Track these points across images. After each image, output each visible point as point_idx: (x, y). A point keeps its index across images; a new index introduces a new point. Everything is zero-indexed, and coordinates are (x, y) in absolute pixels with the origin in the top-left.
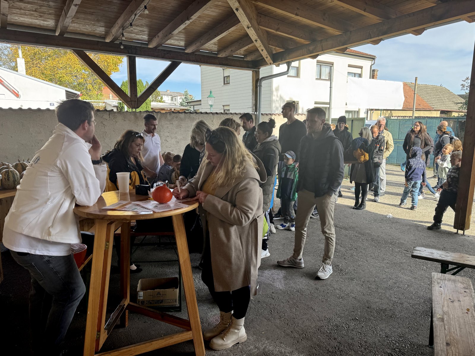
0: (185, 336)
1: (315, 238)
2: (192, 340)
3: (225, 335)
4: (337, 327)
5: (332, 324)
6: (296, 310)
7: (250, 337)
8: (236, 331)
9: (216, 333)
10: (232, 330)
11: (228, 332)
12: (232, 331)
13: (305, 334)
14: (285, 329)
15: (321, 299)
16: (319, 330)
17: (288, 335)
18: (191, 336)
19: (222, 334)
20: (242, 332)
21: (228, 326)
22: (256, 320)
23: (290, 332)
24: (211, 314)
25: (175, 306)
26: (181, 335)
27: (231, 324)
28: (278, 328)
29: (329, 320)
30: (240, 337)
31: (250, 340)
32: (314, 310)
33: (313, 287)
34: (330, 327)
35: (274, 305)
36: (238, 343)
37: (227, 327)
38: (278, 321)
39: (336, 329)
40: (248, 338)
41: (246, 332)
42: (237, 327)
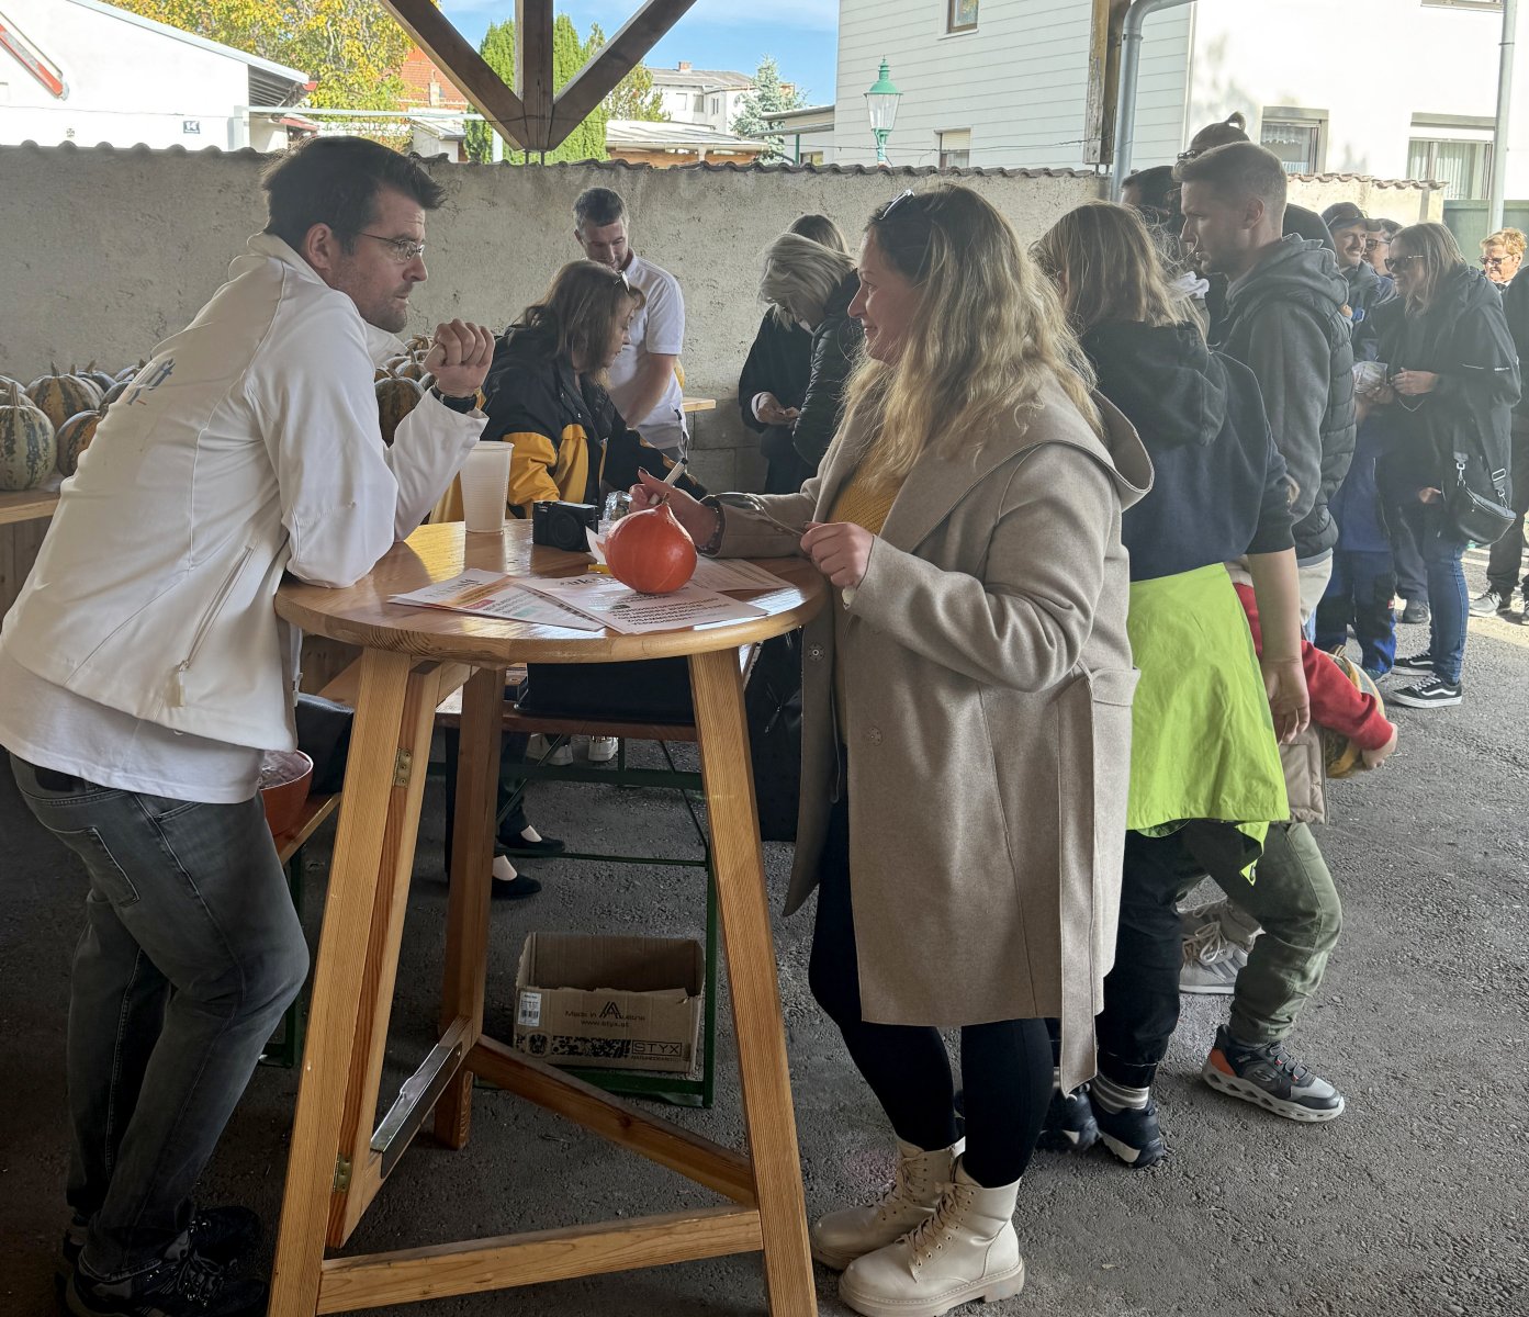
0: (727, 1231)
1: (1396, 813)
2: (762, 1252)
3: (919, 1250)
4: (1505, 1289)
5: (1477, 1272)
6: (1282, 1172)
7: (1043, 1281)
8: (974, 1241)
9: (871, 1238)
10: (951, 1232)
11: (932, 1240)
12: (956, 1240)
13: (1329, 1307)
14: (1223, 1261)
15: (1416, 1132)
16: (1403, 1292)
17: (1235, 1294)
18: (755, 1232)
19: (903, 1241)
20: (1005, 1247)
21: (933, 1210)
22: (1071, 1197)
23: (1250, 1283)
24: (850, 1136)
25: (680, 1081)
26: (707, 1223)
27: (949, 1203)
28: (1182, 1247)
29: (1463, 1248)
30: (992, 1274)
31: (1039, 1291)
32: (1381, 1186)
33: (1377, 1067)
34: (1467, 1286)
36: (981, 1300)
37: (931, 1214)
38: (1187, 1218)
39: (1499, 1302)
40: (1028, 1282)
41: (1023, 1253)
42: (982, 1222)
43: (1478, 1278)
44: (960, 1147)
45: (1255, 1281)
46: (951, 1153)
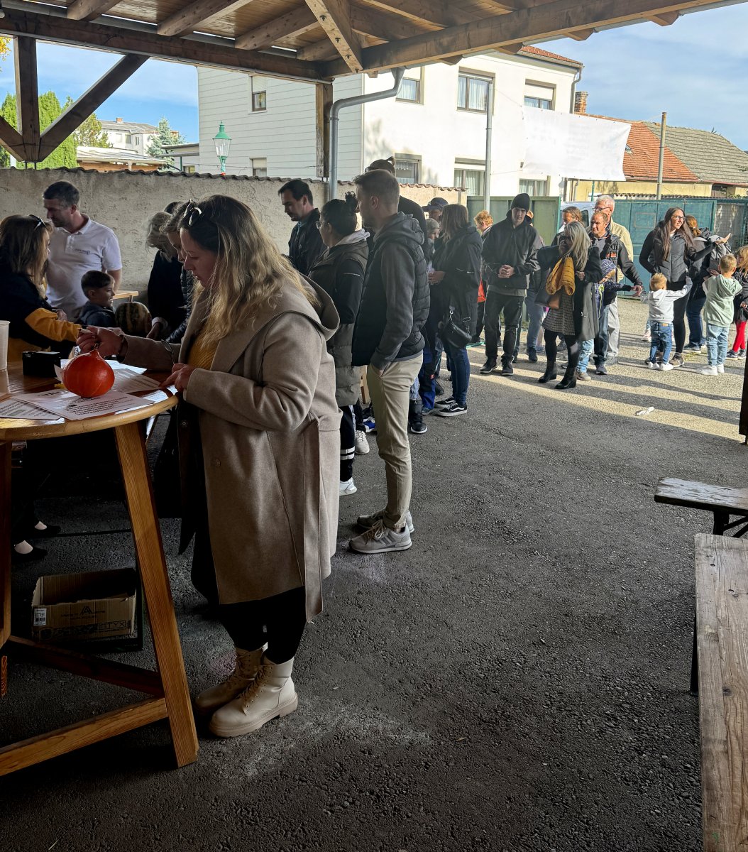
0: (148, 712)
1: (455, 461)
2: (167, 719)
3: (247, 700)
4: (500, 663)
5: (489, 658)
6: (411, 629)
7: (306, 702)
8: (273, 690)
9: (224, 698)
10: (262, 688)
11: (253, 694)
12: (264, 692)
13: (431, 686)
14: (386, 675)
15: (465, 601)
16: (460, 673)
17: (391, 689)
18: (164, 709)
19: (239, 698)
20: (288, 691)
21: (253, 679)
22: (319, 660)
23: (398, 682)
24: (214, 650)
25: (126, 639)
26: (138, 710)
27: (261, 674)
28: (369, 673)
29: (483, 649)
30: (283, 703)
31: (305, 706)
32: (451, 628)
33: (449, 574)
34: (486, 665)
35: (362, 621)
36: (278, 717)
37: (253, 681)
38: (370, 659)
39: (497, 669)
40: (300, 704)
41: (296, 690)
42: (276, 680)
43: (489, 660)
44: (266, 647)
45: (400, 681)
46: (262, 650)
